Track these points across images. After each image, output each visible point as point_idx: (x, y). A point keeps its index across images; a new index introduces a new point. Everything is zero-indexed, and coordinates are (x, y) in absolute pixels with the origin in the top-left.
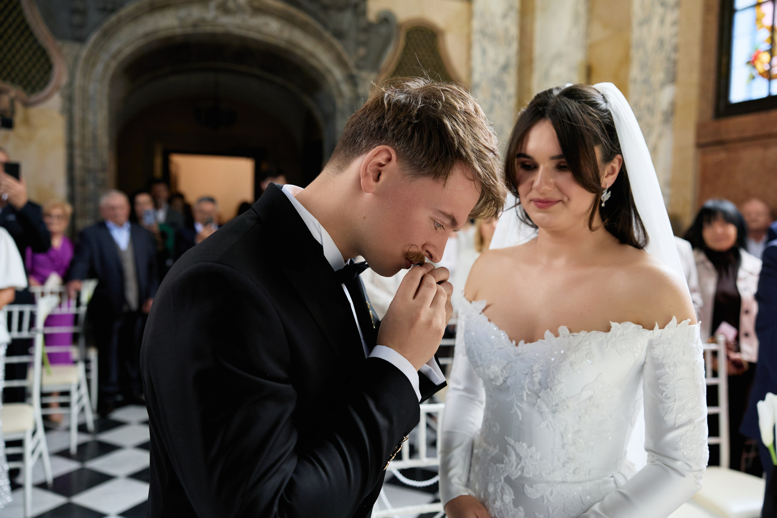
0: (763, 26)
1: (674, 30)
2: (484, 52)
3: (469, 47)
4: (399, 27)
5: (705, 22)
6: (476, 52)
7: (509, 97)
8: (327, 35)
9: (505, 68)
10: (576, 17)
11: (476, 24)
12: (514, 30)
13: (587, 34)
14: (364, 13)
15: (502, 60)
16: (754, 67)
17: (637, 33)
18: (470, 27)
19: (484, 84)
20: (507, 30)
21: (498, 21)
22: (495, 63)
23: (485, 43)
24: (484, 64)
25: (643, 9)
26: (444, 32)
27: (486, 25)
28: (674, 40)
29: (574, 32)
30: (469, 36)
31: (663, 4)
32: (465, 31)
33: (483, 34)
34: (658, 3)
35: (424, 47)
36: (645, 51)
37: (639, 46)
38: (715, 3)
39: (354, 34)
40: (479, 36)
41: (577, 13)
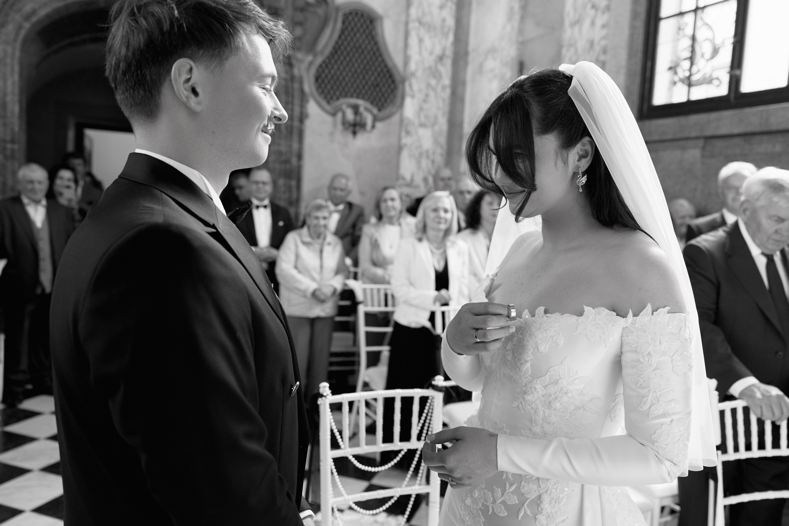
0: (685, 36)
1: (604, 32)
2: (421, 41)
3: (407, 35)
4: (337, 9)
5: (633, 27)
6: (413, 41)
7: (444, 88)
9: (441, 58)
10: (511, 13)
11: (413, 12)
12: (451, 22)
13: (521, 31)
15: (438, 51)
16: (676, 73)
17: (568, 33)
18: (408, 15)
19: (419, 74)
20: (444, 20)
21: (436, 11)
22: (431, 53)
23: (422, 32)
24: (420, 53)
25: (575, 10)
26: (380, 18)
27: (424, 14)
28: (603, 43)
29: (508, 28)
30: (407, 24)
31: (594, 7)
32: (403, 18)
33: (420, 23)
34: (589, 6)
35: (358, 30)
36: (576, 50)
37: (570, 45)
38: (642, 9)
39: (289, 12)
40: (417, 24)
41: (512, 9)
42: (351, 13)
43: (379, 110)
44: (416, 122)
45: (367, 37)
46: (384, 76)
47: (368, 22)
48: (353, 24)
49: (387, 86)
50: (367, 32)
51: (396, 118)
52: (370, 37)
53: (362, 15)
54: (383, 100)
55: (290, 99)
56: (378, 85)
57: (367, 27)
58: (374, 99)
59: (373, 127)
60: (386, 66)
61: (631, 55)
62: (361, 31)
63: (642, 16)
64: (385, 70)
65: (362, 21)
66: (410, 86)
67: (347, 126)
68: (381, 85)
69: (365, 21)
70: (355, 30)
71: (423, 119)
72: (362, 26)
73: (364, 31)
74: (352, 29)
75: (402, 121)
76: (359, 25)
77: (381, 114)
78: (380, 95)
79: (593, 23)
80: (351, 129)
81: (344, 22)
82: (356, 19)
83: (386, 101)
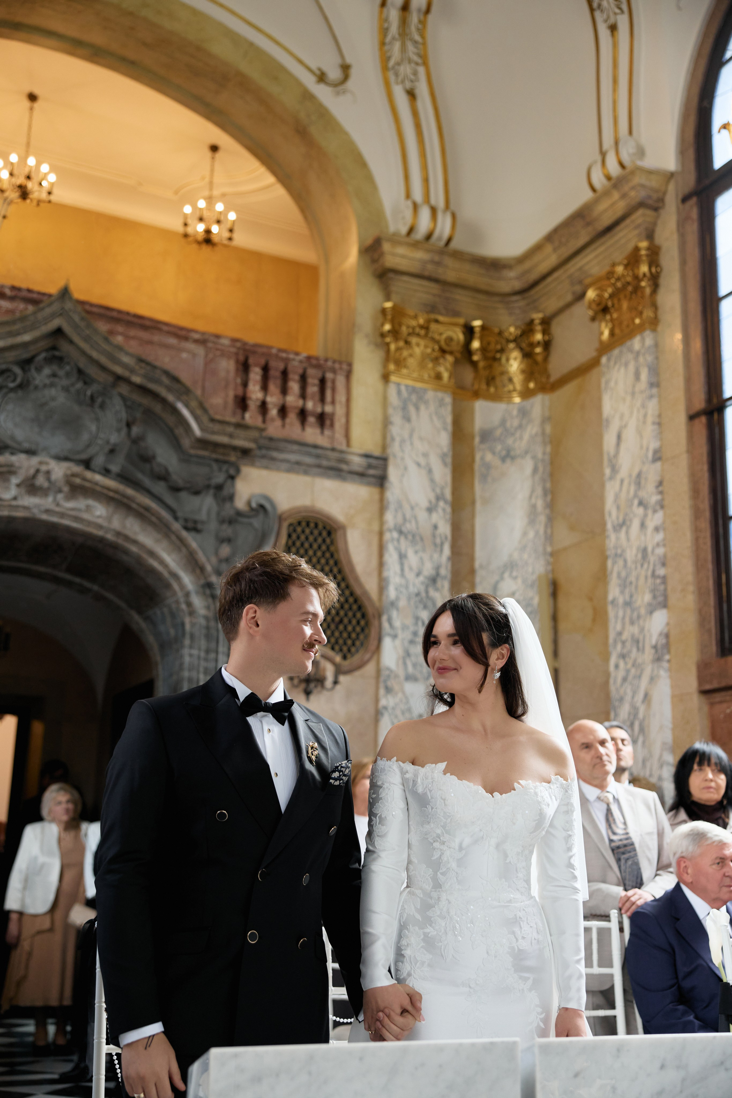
1: (659, 537)
2: (402, 557)
3: (382, 549)
4: (281, 518)
5: (696, 530)
6: (391, 557)
8: (176, 526)
9: (433, 580)
10: (532, 514)
11: (389, 517)
12: (445, 529)
13: (549, 538)
14: (231, 498)
15: (428, 569)
17: (612, 539)
18: (382, 522)
19: (402, 603)
20: (435, 527)
21: (422, 516)
22: (418, 574)
23: (404, 544)
24: (402, 575)
25: (618, 508)
26: (343, 528)
27: (405, 519)
28: (660, 551)
29: (531, 534)
30: (381, 534)
31: (641, 503)
32: (376, 527)
33: (401, 532)
34: (636, 502)
35: (311, 546)
36: (625, 561)
37: (616, 555)
38: (706, 505)
39: (213, 525)
40: (395, 535)
41: (534, 507)
42: (299, 523)
43: (345, 658)
44: (401, 674)
45: (324, 553)
46: (350, 608)
47: (325, 534)
48: (303, 537)
49: (354, 622)
50: (324, 547)
51: (370, 668)
52: (328, 555)
53: (316, 525)
54: (349, 642)
55: (213, 645)
56: (341, 621)
57: (324, 541)
58: (337, 642)
59: (336, 682)
60: (352, 594)
61: (699, 567)
62: (315, 546)
63: (707, 514)
64: (351, 600)
65: (316, 532)
66: (390, 620)
67: (296, 681)
68: (346, 621)
69: (320, 534)
70: (307, 545)
71: (410, 669)
72: (315, 540)
73: (319, 547)
74: (302, 545)
75: (378, 671)
76: (311, 538)
77: (346, 664)
78: (345, 635)
79: (643, 525)
80: (303, 686)
81: (289, 536)
82: (307, 531)
83: (353, 644)
